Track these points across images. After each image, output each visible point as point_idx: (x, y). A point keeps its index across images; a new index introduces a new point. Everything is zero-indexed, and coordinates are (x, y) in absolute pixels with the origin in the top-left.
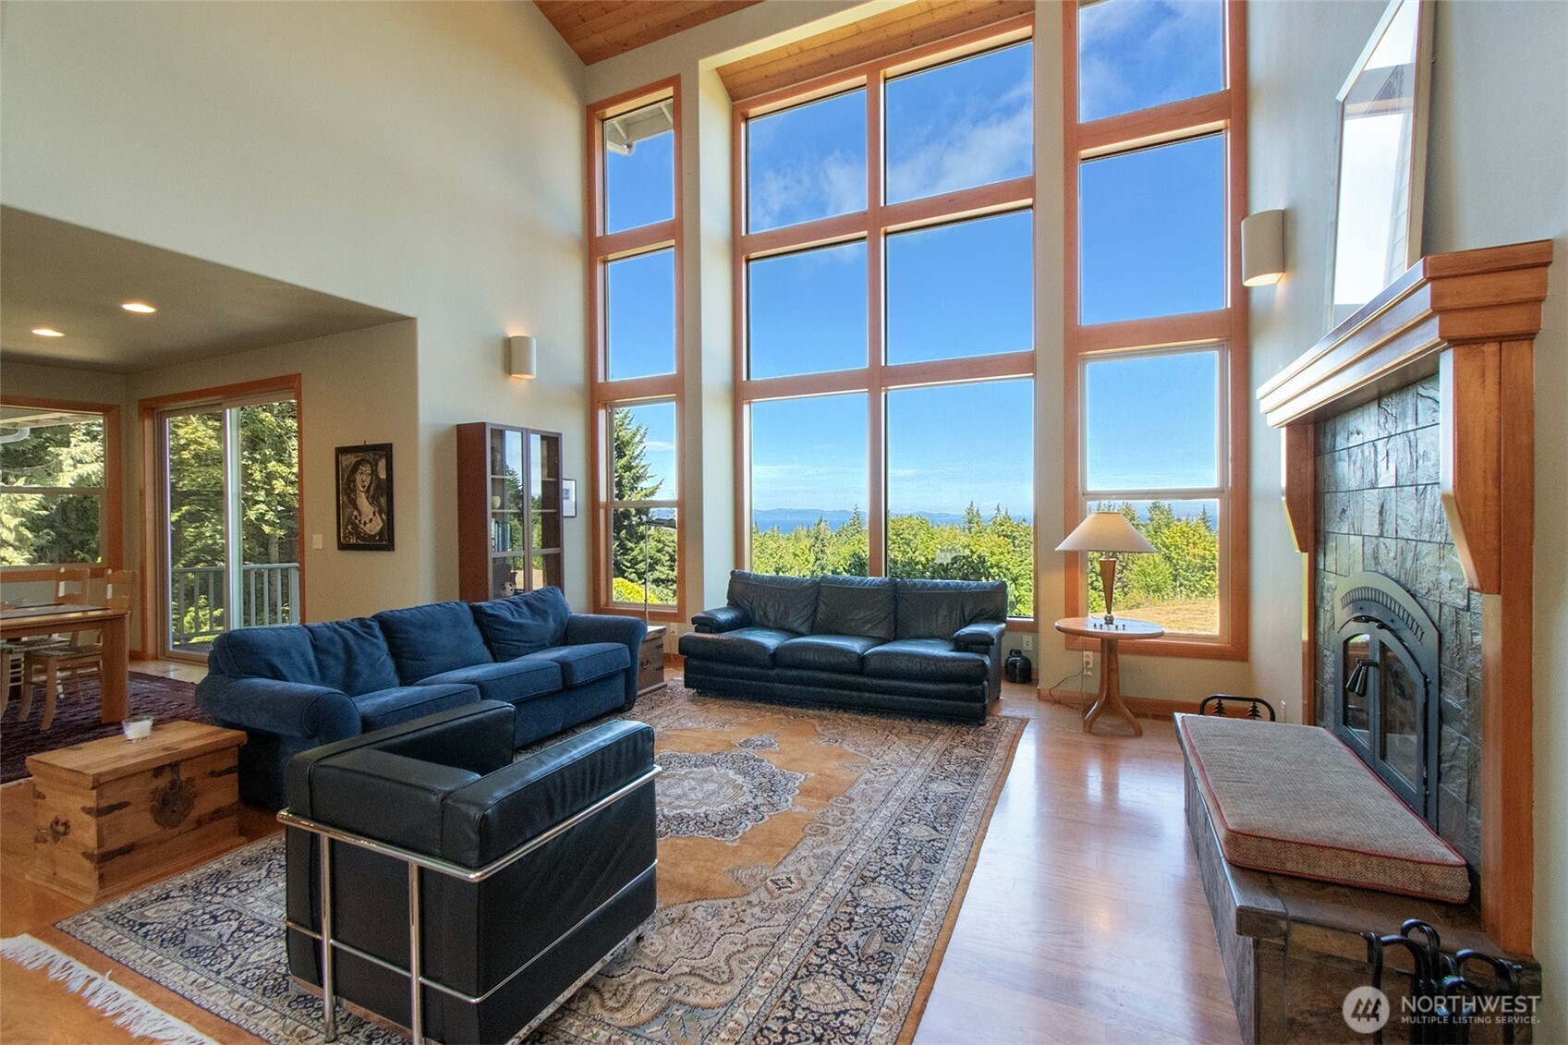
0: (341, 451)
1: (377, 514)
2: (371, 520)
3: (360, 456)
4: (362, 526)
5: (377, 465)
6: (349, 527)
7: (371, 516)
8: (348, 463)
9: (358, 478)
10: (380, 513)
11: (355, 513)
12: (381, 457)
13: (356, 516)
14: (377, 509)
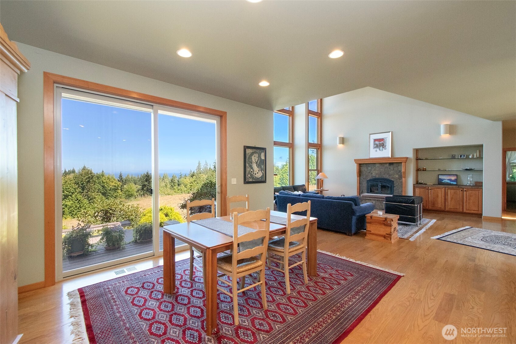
0: (246, 148)
1: (260, 171)
2: (258, 173)
3: (254, 150)
4: (254, 175)
5: (260, 154)
6: (249, 175)
7: (258, 172)
8: (249, 152)
9: (253, 157)
10: (261, 171)
11: (251, 170)
12: (262, 152)
13: (252, 171)
14: (260, 169)
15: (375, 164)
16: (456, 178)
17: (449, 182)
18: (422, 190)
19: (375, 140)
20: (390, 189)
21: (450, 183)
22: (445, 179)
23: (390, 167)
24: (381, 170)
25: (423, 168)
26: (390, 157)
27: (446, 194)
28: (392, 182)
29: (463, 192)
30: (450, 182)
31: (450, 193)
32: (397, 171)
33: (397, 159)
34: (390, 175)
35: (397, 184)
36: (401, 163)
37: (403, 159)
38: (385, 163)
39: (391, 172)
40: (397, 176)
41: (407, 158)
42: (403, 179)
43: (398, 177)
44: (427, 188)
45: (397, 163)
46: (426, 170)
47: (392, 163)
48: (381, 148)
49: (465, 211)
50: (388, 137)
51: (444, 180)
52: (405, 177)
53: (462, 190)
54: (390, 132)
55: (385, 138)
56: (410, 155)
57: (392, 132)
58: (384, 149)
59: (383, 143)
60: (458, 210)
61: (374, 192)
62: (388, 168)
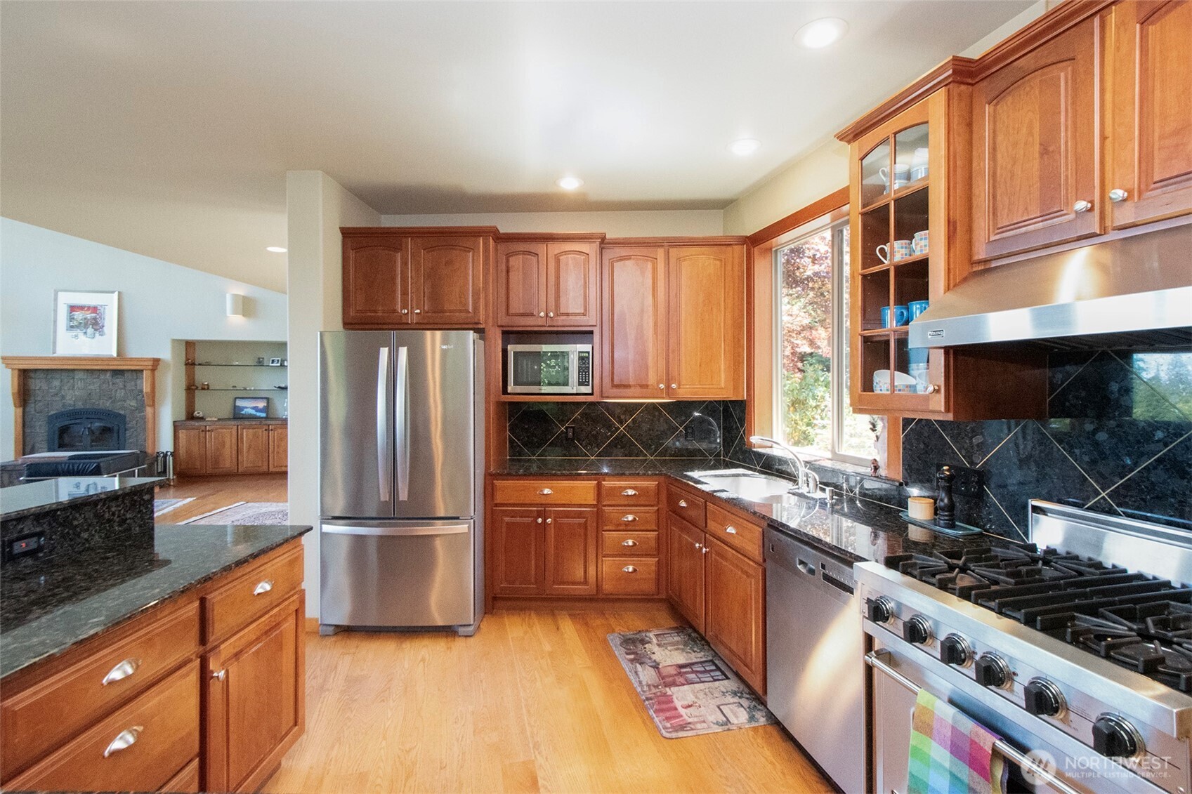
15: (73, 370)
16: (266, 405)
17: (253, 412)
18: (193, 432)
19: (73, 308)
20: (115, 435)
21: (255, 415)
22: (247, 408)
23: (115, 381)
24: (91, 387)
25: (203, 384)
26: (115, 355)
27: (239, 439)
28: (121, 418)
29: (269, 433)
30: (255, 413)
31: (247, 435)
32: (133, 390)
33: (132, 363)
34: (114, 402)
35: (134, 422)
36: (142, 371)
37: (146, 363)
38: (102, 370)
39: (120, 394)
40: (133, 403)
41: (156, 362)
42: (149, 410)
43: (135, 405)
44: (203, 428)
45: (132, 371)
46: (208, 389)
47: (119, 371)
48: (90, 330)
49: (272, 469)
50: (110, 305)
51: (245, 410)
52: (153, 405)
53: (267, 428)
54: (113, 292)
55: (101, 306)
56: (166, 354)
57: (120, 293)
58: (97, 335)
59: (95, 319)
60: (261, 470)
61: (73, 446)
62: (111, 383)
